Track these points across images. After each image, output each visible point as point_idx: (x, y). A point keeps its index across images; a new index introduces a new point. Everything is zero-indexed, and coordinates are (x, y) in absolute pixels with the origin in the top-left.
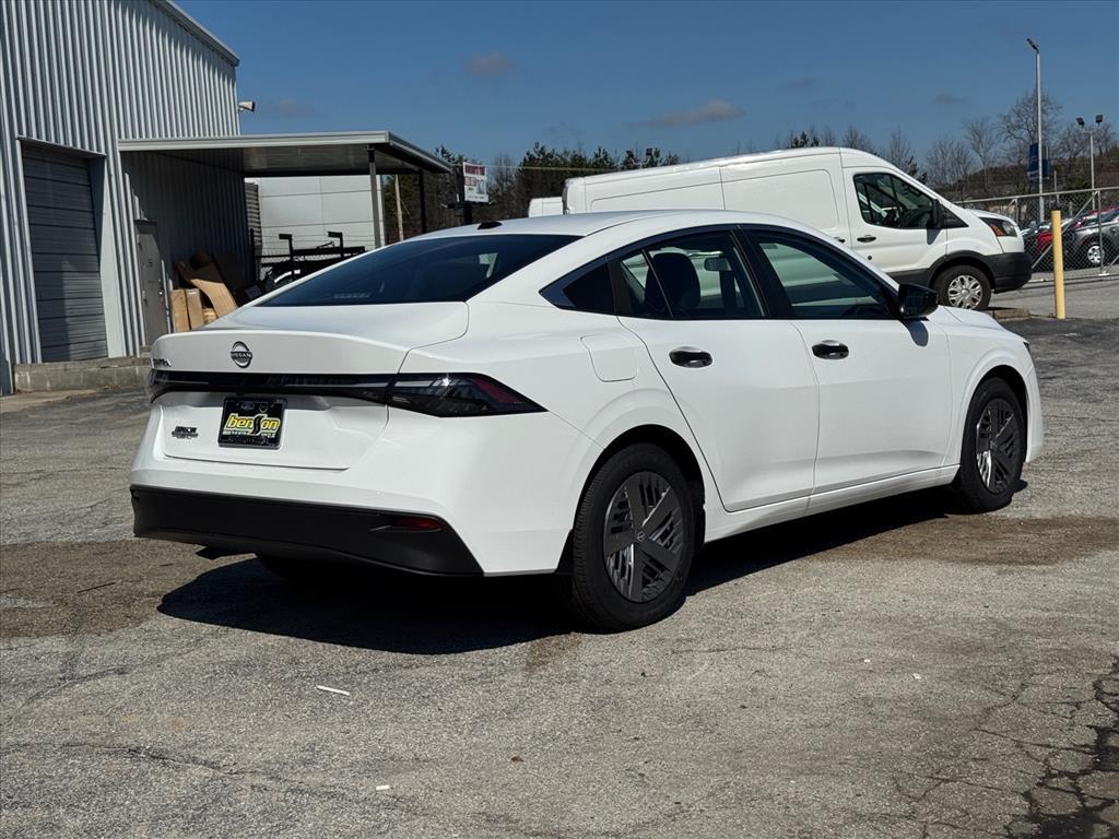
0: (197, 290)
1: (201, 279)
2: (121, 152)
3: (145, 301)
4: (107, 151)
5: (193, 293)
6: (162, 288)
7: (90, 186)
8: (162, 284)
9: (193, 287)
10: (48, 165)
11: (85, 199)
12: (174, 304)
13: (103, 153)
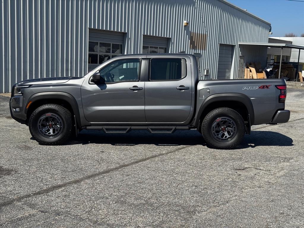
2: (239, 44)
3: (239, 70)
4: (236, 44)
6: (243, 68)
8: (243, 67)
9: (249, 68)
12: (245, 71)
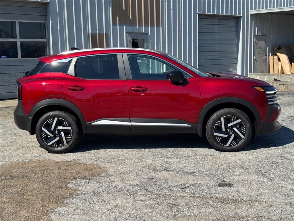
0: (277, 56)
1: (279, 53)
2: (250, 14)
3: (255, 60)
4: (243, 14)
5: (276, 57)
7: (237, 25)
8: (266, 54)
10: (216, 20)
11: (234, 29)
12: (270, 60)
13: (241, 15)
